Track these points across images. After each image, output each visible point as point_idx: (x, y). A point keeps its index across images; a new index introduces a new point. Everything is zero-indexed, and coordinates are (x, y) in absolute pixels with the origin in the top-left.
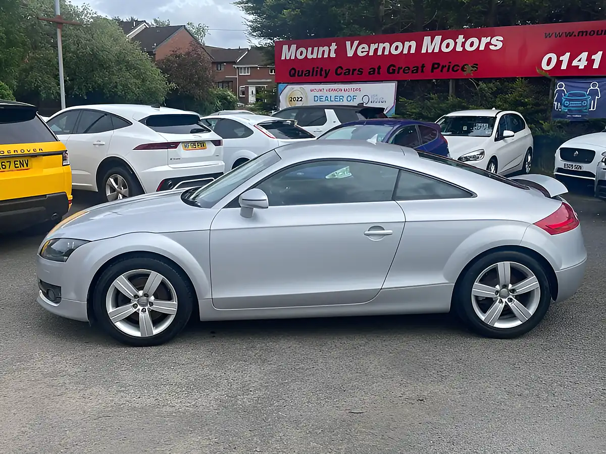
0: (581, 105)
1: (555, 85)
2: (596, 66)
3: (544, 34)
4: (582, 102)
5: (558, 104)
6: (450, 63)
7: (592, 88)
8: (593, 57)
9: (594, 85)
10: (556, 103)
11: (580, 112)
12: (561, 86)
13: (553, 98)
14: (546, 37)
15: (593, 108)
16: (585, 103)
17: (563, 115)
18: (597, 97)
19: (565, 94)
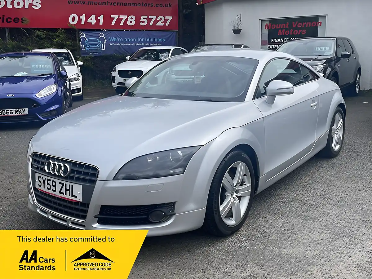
0: (96, 47)
1: (79, 34)
2: (101, 23)
3: (68, 2)
4: (97, 45)
5: (83, 46)
6: (4, 16)
7: (100, 37)
8: (99, 18)
9: (102, 35)
10: (82, 45)
11: (96, 51)
12: (83, 35)
13: (79, 42)
14: (69, 3)
15: (104, 49)
16: (98, 45)
17: (87, 53)
18: (104, 42)
19: (86, 40)
